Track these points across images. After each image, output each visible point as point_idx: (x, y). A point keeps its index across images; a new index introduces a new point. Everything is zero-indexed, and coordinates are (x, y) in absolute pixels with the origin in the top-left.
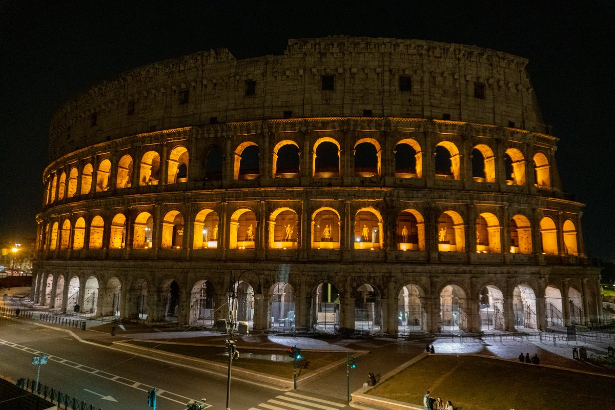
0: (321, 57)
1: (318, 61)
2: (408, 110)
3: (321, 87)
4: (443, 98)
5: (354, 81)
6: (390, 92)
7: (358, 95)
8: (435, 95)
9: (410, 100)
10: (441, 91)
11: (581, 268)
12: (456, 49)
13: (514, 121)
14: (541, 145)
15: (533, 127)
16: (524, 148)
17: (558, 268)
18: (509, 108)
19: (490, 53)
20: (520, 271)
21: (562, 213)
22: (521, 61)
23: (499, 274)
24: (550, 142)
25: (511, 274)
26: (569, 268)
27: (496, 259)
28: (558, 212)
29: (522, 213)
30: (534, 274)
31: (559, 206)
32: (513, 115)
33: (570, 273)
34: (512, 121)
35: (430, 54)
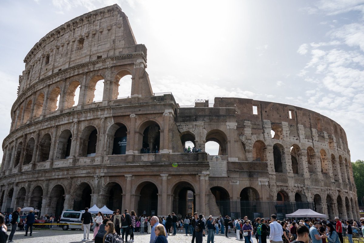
4: (60, 60)
6: (41, 68)
8: (57, 60)
9: (46, 69)
10: (60, 56)
11: (149, 164)
12: (68, 25)
13: (101, 55)
14: (122, 64)
15: (120, 52)
16: (106, 72)
17: (111, 165)
18: (99, 47)
19: (86, 16)
20: (77, 171)
21: (133, 116)
22: (111, 8)
23: (61, 175)
24: (133, 58)
25: (70, 175)
26: (127, 165)
27: (66, 164)
28: (129, 115)
29: (91, 125)
30: (89, 173)
31: (131, 110)
32: (102, 51)
33: (134, 170)
34: (99, 56)
35: (59, 36)
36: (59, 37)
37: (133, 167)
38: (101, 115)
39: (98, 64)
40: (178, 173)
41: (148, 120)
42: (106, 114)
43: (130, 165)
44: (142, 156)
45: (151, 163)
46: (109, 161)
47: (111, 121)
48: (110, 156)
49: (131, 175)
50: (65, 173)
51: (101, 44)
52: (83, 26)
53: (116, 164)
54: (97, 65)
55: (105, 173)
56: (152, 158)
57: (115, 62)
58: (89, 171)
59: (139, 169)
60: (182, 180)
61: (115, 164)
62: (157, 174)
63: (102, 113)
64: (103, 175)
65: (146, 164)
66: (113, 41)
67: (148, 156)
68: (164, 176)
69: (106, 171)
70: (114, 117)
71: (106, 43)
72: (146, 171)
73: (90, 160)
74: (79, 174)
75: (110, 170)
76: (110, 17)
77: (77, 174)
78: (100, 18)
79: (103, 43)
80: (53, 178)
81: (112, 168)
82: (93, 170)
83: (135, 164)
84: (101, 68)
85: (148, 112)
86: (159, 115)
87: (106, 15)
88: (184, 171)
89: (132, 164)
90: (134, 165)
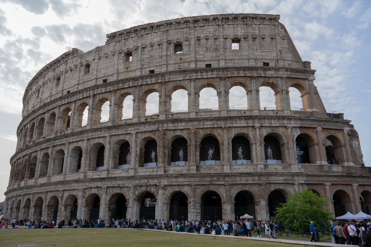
0: (125, 42)
1: (123, 44)
2: (179, 66)
3: (124, 61)
4: (206, 53)
5: (144, 53)
6: (167, 55)
7: (146, 61)
8: (200, 52)
9: (181, 59)
10: (204, 49)
11: (345, 175)
12: (215, 18)
13: (268, 62)
14: (296, 77)
15: (289, 64)
16: (279, 81)
17: (313, 174)
18: (264, 53)
19: (243, 16)
20: (272, 177)
21: (319, 129)
22: (273, 17)
23: (251, 180)
24: (306, 73)
25: (263, 180)
26: (327, 174)
27: (250, 169)
28: (316, 128)
29: (275, 132)
30: (286, 180)
31: (317, 123)
32: (268, 58)
33: (331, 179)
34: (266, 62)
35: (196, 25)
36: (196, 27)
37: (330, 177)
38: (288, 124)
39: (270, 72)
40: (364, 183)
41: (330, 134)
42: (293, 123)
43: (330, 174)
44: (332, 167)
45: (347, 174)
46: (303, 169)
47: (297, 131)
48: (303, 165)
49: (330, 184)
50: (256, 178)
51: (265, 50)
52: (235, 25)
53: (318, 173)
54: (268, 72)
55: (304, 181)
56: (341, 169)
57: (289, 73)
58: (287, 178)
59: (335, 179)
60: (365, 190)
61: (316, 173)
62: (350, 184)
63: (289, 122)
64: (303, 182)
65: (343, 174)
66: (280, 51)
67: (336, 167)
68: (355, 185)
69: (305, 178)
70: (300, 128)
71: (271, 51)
72: (341, 180)
73: (281, 167)
74: (274, 180)
75: (310, 178)
76: (270, 26)
77: (272, 180)
78: (258, 23)
79: (268, 51)
80: (238, 183)
81: (311, 176)
82: (291, 177)
83: (335, 174)
84: (274, 76)
85: (332, 128)
86: (338, 131)
87: (265, 22)
88: (367, 182)
89: (331, 174)
90: (333, 174)
